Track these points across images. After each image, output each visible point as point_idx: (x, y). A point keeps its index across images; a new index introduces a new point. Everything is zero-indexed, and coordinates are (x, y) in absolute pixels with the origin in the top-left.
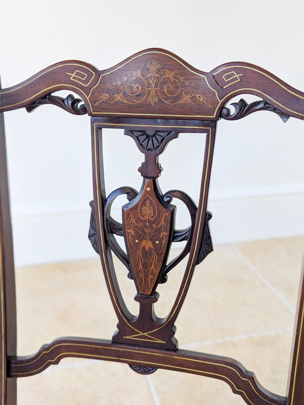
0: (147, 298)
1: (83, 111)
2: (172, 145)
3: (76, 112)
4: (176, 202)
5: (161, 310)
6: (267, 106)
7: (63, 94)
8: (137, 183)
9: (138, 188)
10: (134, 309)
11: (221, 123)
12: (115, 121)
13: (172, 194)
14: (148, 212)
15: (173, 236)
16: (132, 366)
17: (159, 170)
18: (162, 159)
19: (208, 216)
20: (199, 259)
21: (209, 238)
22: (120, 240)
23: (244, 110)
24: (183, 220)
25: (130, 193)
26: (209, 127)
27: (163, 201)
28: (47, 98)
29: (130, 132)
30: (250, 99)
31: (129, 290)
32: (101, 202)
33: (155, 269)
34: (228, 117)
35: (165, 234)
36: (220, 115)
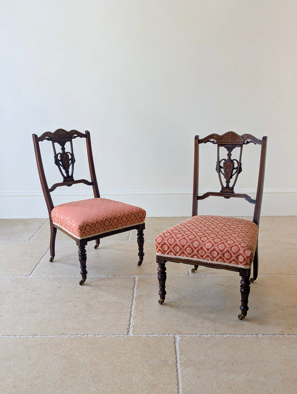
0: (228, 182)
1: (216, 143)
2: (234, 150)
3: (214, 143)
4: (235, 161)
5: (231, 185)
6: (252, 142)
7: (212, 140)
8: (226, 158)
9: (226, 159)
10: (225, 185)
11: (244, 145)
12: (222, 145)
13: (233, 160)
14: (229, 163)
15: (234, 169)
16: (225, 197)
17: (231, 155)
18: (232, 153)
19: (241, 164)
20: (239, 173)
21: (241, 168)
22: (222, 170)
23: (248, 143)
24: (236, 165)
25: (225, 160)
26: (241, 146)
27: (232, 161)
28: (208, 141)
29: (225, 147)
30: (249, 140)
31: (224, 180)
32: (219, 162)
33: (230, 175)
34: (245, 144)
35: (232, 168)
36: (243, 144)
